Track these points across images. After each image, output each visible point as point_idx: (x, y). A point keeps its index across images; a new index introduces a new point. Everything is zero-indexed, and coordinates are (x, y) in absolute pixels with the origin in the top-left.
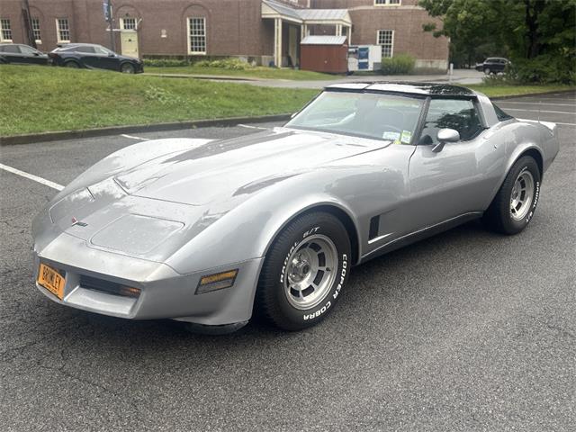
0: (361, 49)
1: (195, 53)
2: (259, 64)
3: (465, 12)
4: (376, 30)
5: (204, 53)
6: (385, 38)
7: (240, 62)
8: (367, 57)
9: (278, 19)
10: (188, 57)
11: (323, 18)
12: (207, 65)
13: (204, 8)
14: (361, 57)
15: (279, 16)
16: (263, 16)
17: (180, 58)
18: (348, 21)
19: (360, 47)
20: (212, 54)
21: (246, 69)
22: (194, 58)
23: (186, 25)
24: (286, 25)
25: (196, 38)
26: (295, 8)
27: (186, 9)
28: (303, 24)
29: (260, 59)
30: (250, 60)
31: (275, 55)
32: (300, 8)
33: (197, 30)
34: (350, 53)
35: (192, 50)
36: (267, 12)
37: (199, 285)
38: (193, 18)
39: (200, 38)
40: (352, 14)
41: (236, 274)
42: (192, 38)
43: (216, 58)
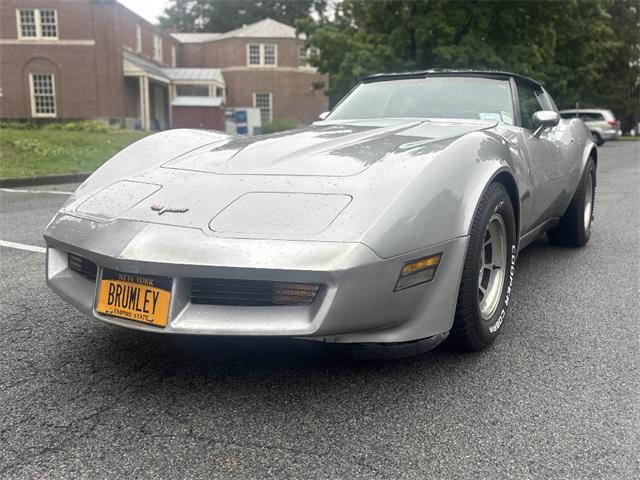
0: (239, 113)
1: (41, 115)
2: (124, 127)
3: (359, 68)
4: (252, 92)
5: (54, 115)
6: (262, 102)
7: (101, 124)
8: (245, 120)
9: (143, 77)
10: (32, 120)
11: (193, 78)
12: (59, 128)
13: (52, 63)
14: (239, 121)
15: (145, 74)
16: (126, 74)
17: (22, 121)
18: (221, 82)
19: (238, 109)
20: (65, 115)
21: (110, 132)
22: (41, 122)
23: (28, 81)
24: (153, 84)
25: (42, 98)
26: (160, 66)
27: (28, 63)
28: (172, 84)
29: (124, 122)
30: (113, 122)
31: (142, 118)
32: (164, 67)
33: (43, 88)
34: (228, 116)
35: (38, 111)
36: (131, 69)
37: (401, 276)
38: (37, 74)
39: (47, 98)
40: (225, 75)
41: (439, 261)
42: (37, 98)
43: (69, 120)
